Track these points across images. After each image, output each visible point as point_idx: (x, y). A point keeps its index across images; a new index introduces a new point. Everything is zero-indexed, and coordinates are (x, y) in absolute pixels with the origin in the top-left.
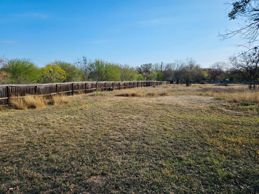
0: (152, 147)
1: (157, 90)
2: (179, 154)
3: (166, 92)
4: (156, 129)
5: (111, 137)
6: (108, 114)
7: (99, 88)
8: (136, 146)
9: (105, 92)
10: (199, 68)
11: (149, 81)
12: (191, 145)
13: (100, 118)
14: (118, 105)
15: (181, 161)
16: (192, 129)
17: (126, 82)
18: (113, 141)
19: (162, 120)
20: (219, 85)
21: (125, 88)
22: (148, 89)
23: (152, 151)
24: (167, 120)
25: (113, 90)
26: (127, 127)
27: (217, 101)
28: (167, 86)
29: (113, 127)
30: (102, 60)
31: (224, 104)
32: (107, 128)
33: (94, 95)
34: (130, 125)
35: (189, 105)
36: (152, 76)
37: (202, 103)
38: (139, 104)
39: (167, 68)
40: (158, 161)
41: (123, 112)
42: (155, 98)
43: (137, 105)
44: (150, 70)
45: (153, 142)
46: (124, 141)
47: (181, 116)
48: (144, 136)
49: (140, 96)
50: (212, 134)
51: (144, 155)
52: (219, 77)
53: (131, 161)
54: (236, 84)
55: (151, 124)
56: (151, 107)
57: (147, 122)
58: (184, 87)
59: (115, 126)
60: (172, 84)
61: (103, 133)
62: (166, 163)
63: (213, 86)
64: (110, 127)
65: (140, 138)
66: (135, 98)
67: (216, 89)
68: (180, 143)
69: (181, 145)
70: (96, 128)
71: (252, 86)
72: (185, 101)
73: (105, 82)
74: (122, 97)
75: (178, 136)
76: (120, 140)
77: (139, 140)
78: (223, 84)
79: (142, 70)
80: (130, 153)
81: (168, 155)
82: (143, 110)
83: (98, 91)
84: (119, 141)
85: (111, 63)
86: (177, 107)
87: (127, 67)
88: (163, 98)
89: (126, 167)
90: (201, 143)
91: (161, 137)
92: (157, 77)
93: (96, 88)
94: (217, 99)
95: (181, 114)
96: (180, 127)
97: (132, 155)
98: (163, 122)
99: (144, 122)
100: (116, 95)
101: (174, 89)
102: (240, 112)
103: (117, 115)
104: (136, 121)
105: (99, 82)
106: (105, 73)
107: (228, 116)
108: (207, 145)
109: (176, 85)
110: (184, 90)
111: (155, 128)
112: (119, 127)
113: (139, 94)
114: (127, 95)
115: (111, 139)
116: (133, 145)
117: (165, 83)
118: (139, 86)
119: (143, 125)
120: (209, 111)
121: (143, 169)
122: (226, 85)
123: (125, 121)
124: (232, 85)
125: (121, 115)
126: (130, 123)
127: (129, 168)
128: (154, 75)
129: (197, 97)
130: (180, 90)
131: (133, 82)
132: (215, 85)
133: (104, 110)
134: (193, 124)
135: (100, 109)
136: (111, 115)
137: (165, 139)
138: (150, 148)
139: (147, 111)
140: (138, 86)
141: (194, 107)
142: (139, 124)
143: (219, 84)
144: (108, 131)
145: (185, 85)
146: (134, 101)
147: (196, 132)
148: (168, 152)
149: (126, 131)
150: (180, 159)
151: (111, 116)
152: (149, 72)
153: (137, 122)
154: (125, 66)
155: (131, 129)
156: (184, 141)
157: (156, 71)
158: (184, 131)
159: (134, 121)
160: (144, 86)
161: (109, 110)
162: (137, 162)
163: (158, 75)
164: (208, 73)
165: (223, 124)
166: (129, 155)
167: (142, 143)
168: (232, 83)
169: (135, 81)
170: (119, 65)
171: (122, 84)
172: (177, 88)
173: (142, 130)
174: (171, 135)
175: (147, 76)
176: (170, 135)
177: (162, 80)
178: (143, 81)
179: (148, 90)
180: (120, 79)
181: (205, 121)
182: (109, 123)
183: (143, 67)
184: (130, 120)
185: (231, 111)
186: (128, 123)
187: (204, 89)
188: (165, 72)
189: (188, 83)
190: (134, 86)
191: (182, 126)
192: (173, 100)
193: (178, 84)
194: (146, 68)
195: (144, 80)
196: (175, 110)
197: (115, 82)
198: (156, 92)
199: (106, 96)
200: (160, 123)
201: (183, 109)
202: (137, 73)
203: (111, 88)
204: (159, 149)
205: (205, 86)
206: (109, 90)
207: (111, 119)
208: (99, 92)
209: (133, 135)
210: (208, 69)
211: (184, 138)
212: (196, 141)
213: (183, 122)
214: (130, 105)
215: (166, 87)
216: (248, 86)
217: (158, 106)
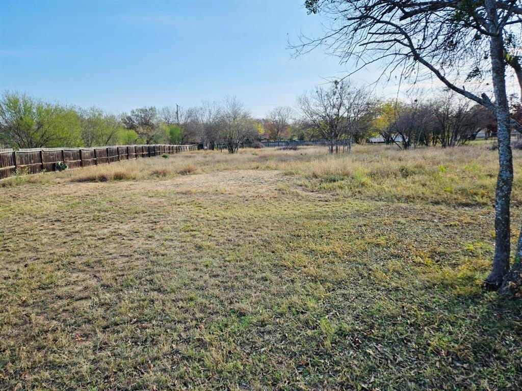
0: (173, 296)
1: (172, 162)
2: (236, 302)
3: (192, 166)
4: (178, 250)
5: (61, 291)
6: (53, 229)
7: (22, 166)
8: (132, 303)
9: (41, 174)
10: (249, 118)
11: (154, 145)
12: (256, 273)
13: (28, 243)
14: (78, 203)
15: (243, 317)
16: (253, 238)
17: (98, 148)
18: (65, 302)
19: (189, 226)
20: (284, 149)
21: (95, 163)
22: (151, 163)
23: (174, 309)
24: (202, 225)
25: (63, 169)
26: (106, 257)
27: (287, 177)
28: (192, 153)
29: (65, 261)
30: (25, 95)
31: (299, 182)
32: (50, 268)
33: (10, 185)
34: (114, 251)
35: (240, 189)
36: (158, 133)
37: (262, 183)
38: (133, 197)
39: (189, 117)
40: (191, 331)
41: (94, 219)
42: (169, 181)
43: (128, 199)
44: (154, 121)
45: (174, 284)
46: (98, 295)
47: (228, 214)
48: (152, 273)
49: (134, 179)
50: (290, 242)
51: (154, 322)
52: (283, 134)
53: (119, 350)
54: (309, 146)
55: (166, 240)
56: (163, 200)
57: (157, 237)
58: (225, 156)
59: (73, 259)
60: (201, 151)
61: (34, 285)
62: (210, 333)
63: (275, 150)
64: (57, 263)
65: (140, 278)
66: (123, 184)
67: (279, 156)
68: (234, 273)
69: (236, 278)
70: (14, 271)
71: (334, 148)
72: (231, 182)
73: (38, 149)
74: (91, 183)
75: (227, 259)
76: (86, 294)
77: (140, 283)
78: (290, 147)
79: (134, 122)
80: (118, 325)
81: (213, 309)
82: (144, 209)
83: (22, 172)
84: (86, 298)
85: (54, 104)
86: (217, 195)
87: (97, 114)
88: (187, 179)
89: (107, 373)
90: (275, 265)
91: (193, 266)
92: (169, 137)
93: (14, 166)
94: (286, 174)
95: (227, 209)
96: (230, 238)
97: (123, 330)
98: (192, 231)
99: (150, 237)
100: (72, 181)
101: (207, 159)
102: (325, 195)
103: (77, 229)
104: (130, 238)
105: (21, 150)
106: (39, 128)
107: (309, 203)
108: (285, 266)
109: (209, 151)
110: (226, 161)
111: (175, 247)
112: (85, 259)
113: (133, 174)
114: (103, 179)
115: (60, 298)
116: (124, 300)
117: (188, 148)
118: (132, 156)
119: (147, 246)
120: (276, 198)
121: (154, 366)
122: (295, 149)
123: (101, 242)
124: (303, 148)
125: (88, 228)
126: (114, 245)
127: (115, 373)
128: (164, 132)
129: (252, 173)
130: (218, 162)
131: (115, 147)
132: (278, 150)
133: (39, 221)
134: (252, 227)
135: (28, 218)
136: (61, 230)
137: (201, 270)
138: (168, 301)
139: (155, 210)
140: (128, 156)
141: (249, 193)
142: (139, 243)
143: (284, 147)
144: (52, 277)
145: (226, 151)
146: (121, 190)
147: (262, 243)
148: (212, 301)
149: (103, 266)
150: (241, 314)
151: (62, 233)
152: (152, 127)
153: (131, 240)
154: (92, 111)
155: (116, 260)
156: (242, 267)
157: (167, 125)
158: (239, 245)
159: (124, 239)
160: (143, 156)
161: (54, 220)
162: (138, 348)
163: (171, 133)
164: (265, 126)
165: (305, 219)
166: (113, 332)
167: (148, 292)
168: (303, 145)
169: (122, 146)
170: (77, 110)
171: (87, 154)
172: (213, 157)
173: (146, 258)
174: (214, 258)
175: (149, 135)
176: (211, 259)
177: (180, 143)
178: (141, 146)
179: (154, 165)
180: (83, 142)
181: (274, 218)
182: (54, 253)
183: (137, 116)
184: (113, 237)
185: (311, 194)
186: (108, 246)
187: (261, 157)
188: (185, 125)
189: (231, 147)
190: (119, 156)
191: (233, 234)
192: (207, 182)
193: (213, 149)
194: (144, 118)
195: (141, 143)
196: (214, 202)
197: (68, 149)
198: (170, 168)
199: (47, 184)
200: (187, 234)
201: (229, 198)
202: (124, 128)
203: (60, 163)
204: (191, 299)
205: (261, 151)
206: (54, 168)
207: (60, 241)
208: (25, 176)
209: (123, 275)
210: (263, 119)
211: (241, 261)
212: (265, 263)
213: (234, 225)
214: (111, 202)
215: (190, 157)
216: (327, 148)
217: (178, 196)
